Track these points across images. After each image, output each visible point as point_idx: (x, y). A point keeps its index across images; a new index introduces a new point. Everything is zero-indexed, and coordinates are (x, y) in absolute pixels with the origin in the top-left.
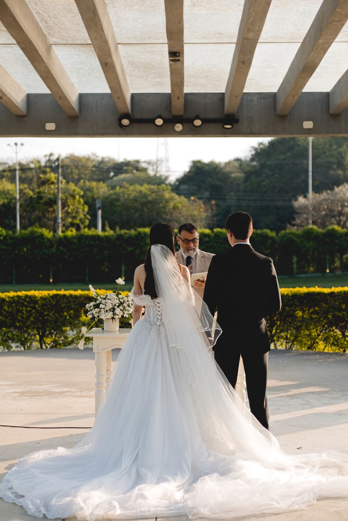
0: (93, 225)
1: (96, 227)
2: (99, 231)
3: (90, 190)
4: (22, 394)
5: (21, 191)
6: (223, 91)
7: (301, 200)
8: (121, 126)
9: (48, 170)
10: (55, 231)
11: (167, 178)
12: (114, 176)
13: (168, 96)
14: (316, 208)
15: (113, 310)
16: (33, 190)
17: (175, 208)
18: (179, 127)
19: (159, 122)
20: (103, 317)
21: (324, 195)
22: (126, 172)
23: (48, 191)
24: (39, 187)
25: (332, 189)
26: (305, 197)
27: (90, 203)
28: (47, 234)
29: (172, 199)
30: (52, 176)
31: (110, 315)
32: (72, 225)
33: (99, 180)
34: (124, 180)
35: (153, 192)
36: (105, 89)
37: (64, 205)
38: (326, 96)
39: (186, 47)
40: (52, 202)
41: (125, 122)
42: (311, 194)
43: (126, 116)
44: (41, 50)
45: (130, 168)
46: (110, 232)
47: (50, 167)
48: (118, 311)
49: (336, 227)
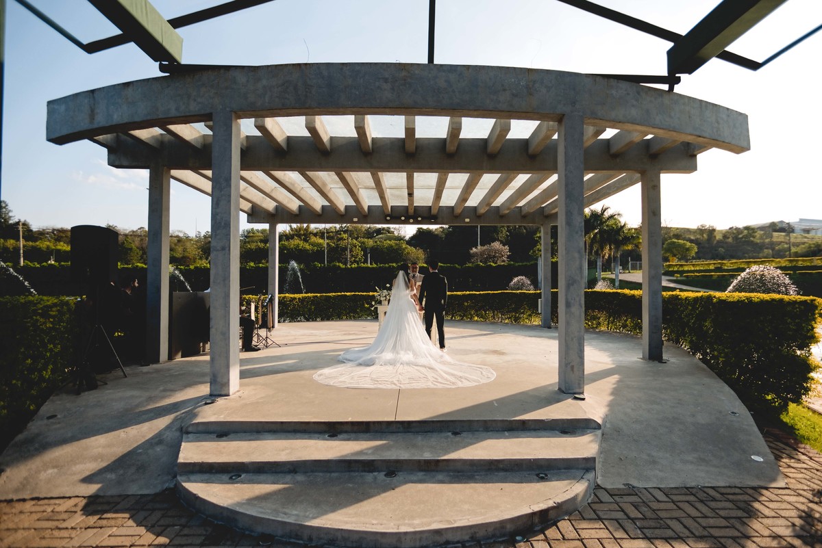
0: (366, 261)
1: (367, 263)
2: (369, 265)
3: (363, 243)
4: (344, 334)
5: (328, 244)
6: (430, 205)
7: (474, 249)
8: (387, 220)
9: (342, 233)
10: (346, 265)
11: (404, 237)
12: (377, 235)
13: (407, 207)
14: (482, 253)
15: (386, 296)
16: (334, 243)
17: (408, 253)
18: (411, 221)
19: (403, 218)
20: (382, 299)
21: (486, 247)
22: (382, 233)
23: (342, 244)
24: (337, 241)
25: (490, 244)
26: (476, 248)
27: (364, 249)
28: (342, 266)
29: (406, 248)
30: (345, 236)
31: (384, 298)
32: (355, 261)
33: (368, 238)
34: (381, 238)
35: (396, 244)
36: (379, 203)
37: (351, 251)
38: (475, 208)
39: (415, 190)
40: (346, 249)
41: (388, 218)
42: (479, 247)
43: (388, 215)
44: (355, 190)
45: (384, 232)
46: (375, 266)
47: (343, 231)
48: (387, 297)
49: (492, 264)
